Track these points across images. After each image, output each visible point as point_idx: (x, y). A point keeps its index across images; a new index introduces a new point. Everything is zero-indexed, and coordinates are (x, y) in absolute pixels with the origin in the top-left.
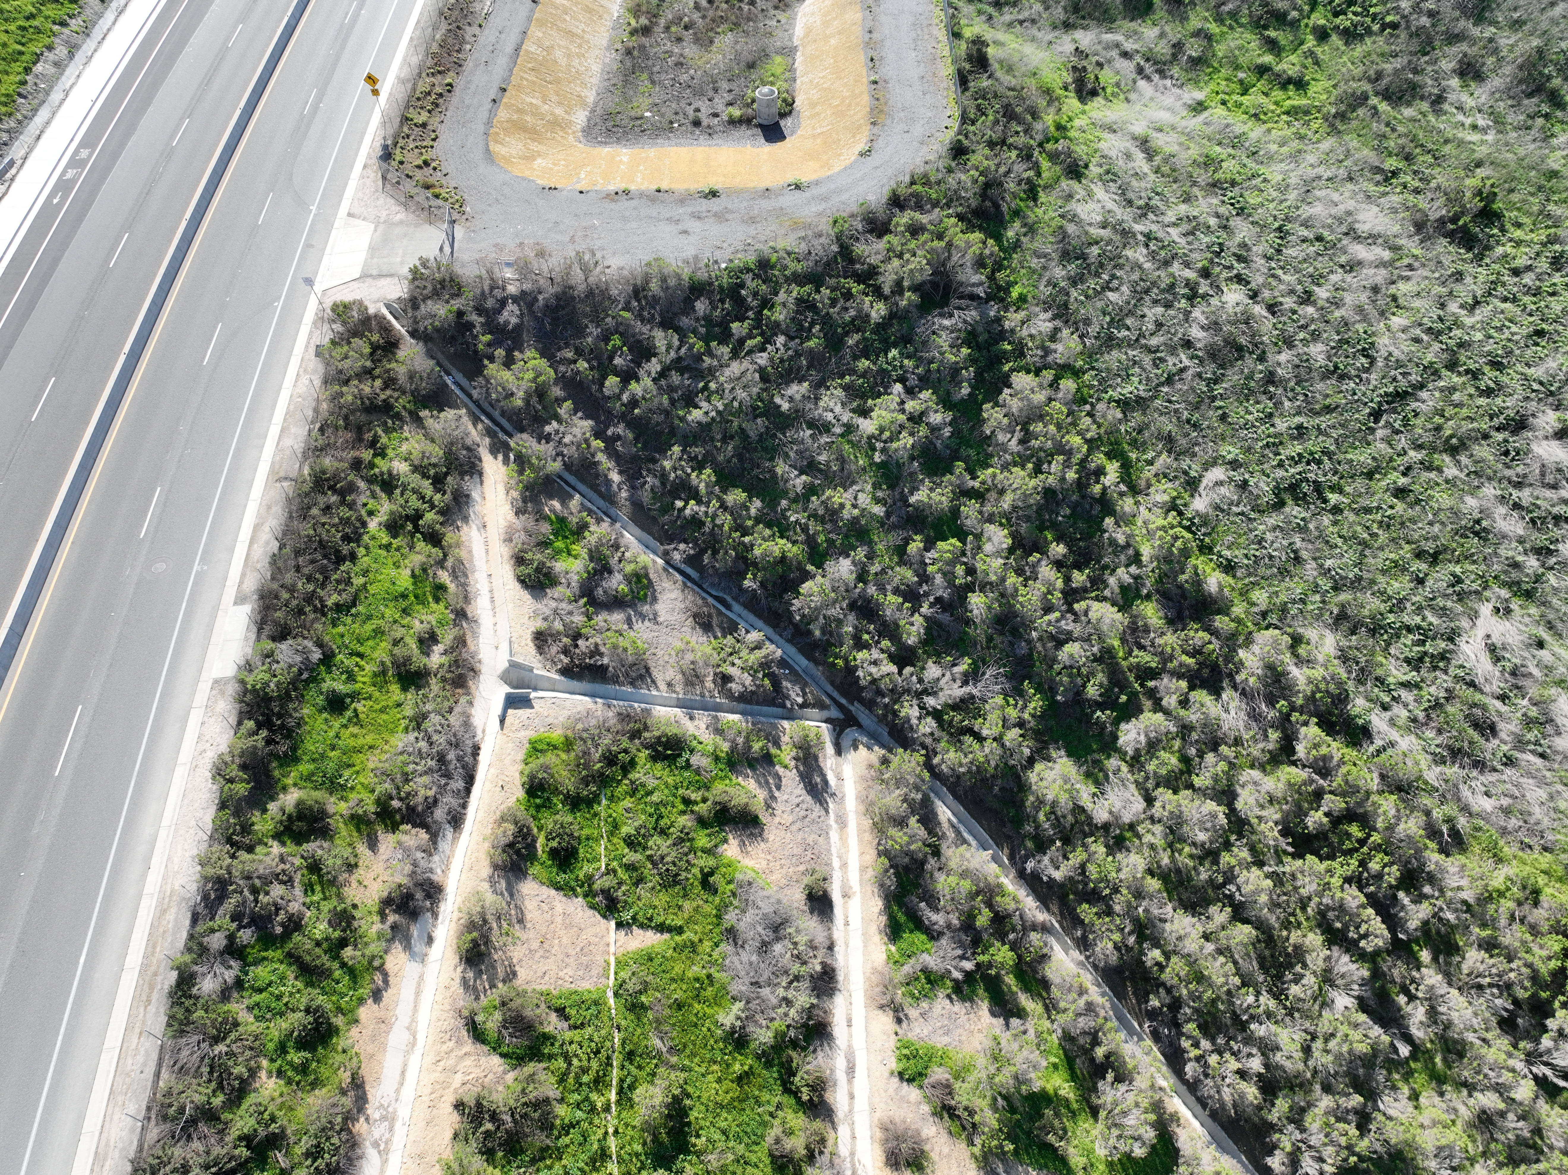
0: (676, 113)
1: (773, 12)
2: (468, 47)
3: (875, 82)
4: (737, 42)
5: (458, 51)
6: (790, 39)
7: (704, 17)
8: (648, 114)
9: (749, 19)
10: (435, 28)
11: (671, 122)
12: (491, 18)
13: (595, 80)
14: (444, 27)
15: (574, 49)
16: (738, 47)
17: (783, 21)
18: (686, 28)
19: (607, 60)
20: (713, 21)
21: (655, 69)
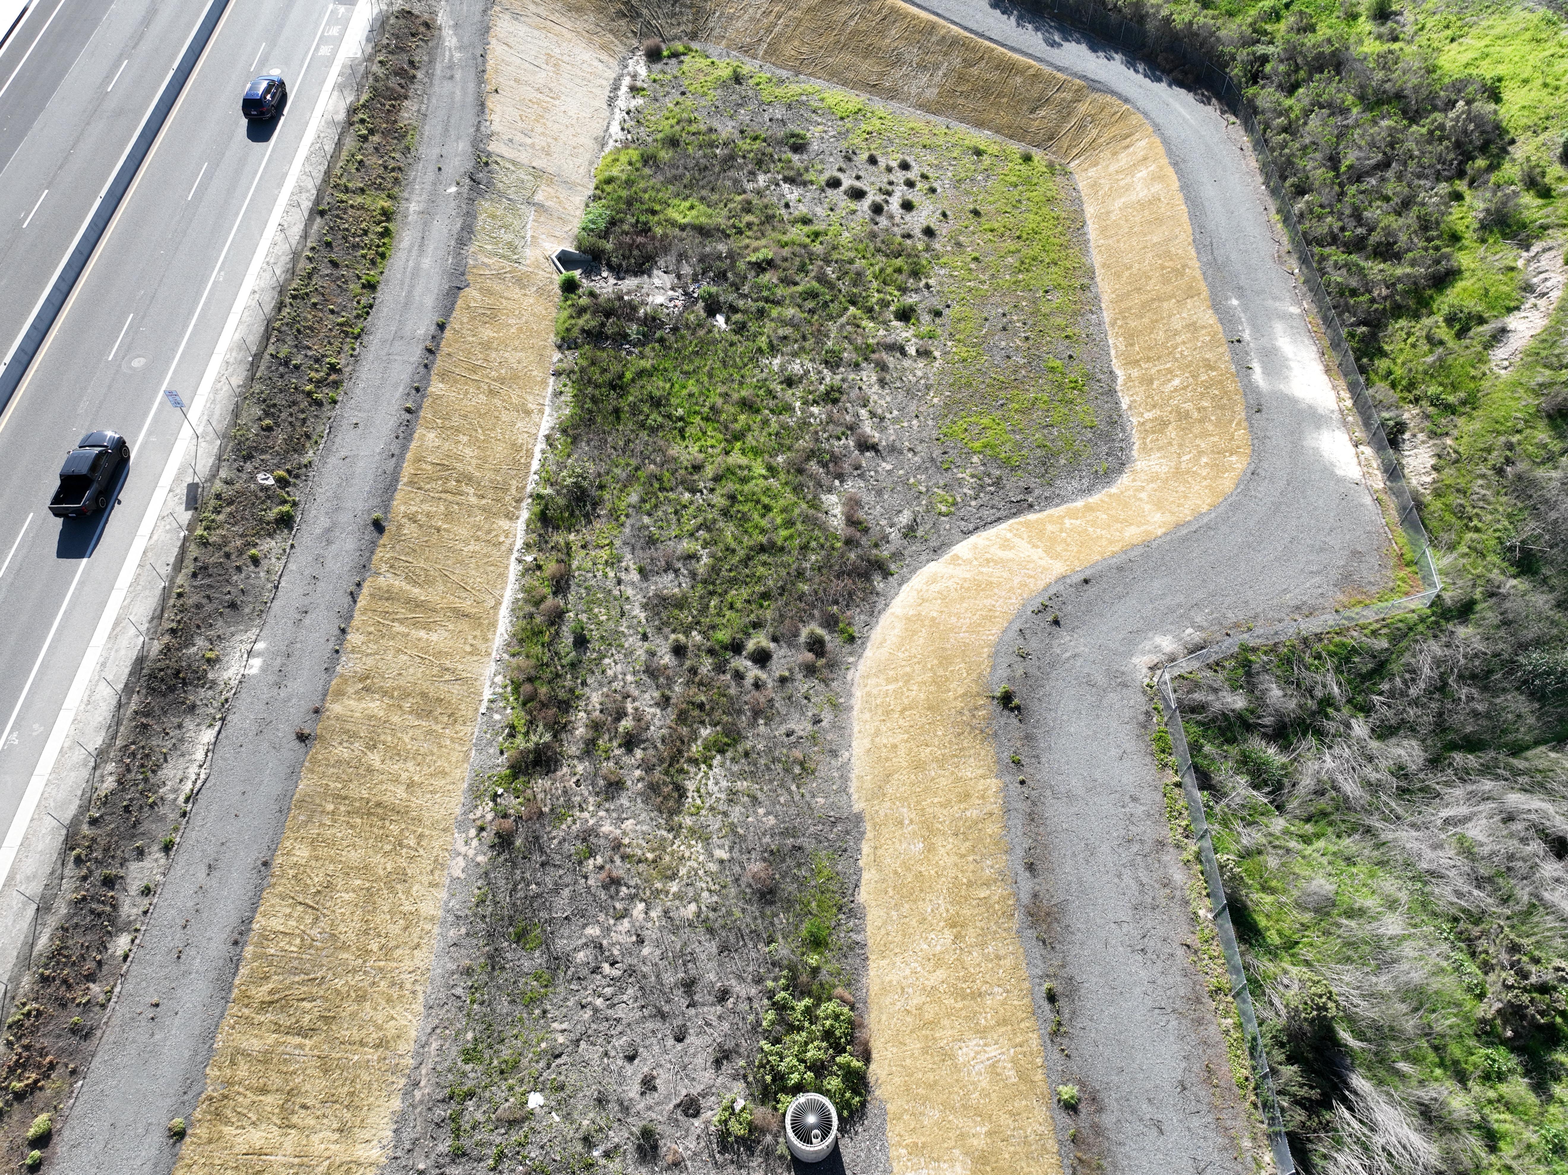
0: (601, 1101)
1: (802, 685)
2: (122, 943)
3: (1071, 1107)
4: (732, 796)
5: (91, 977)
6: (844, 790)
7: (665, 702)
8: (535, 1100)
9: (757, 713)
10: (44, 908)
11: (588, 1141)
12: (198, 810)
13: (423, 958)
14: (69, 889)
15: (383, 865)
16: (736, 813)
17: (827, 717)
18: (630, 743)
19: (457, 867)
20: (682, 717)
21: (562, 905)
